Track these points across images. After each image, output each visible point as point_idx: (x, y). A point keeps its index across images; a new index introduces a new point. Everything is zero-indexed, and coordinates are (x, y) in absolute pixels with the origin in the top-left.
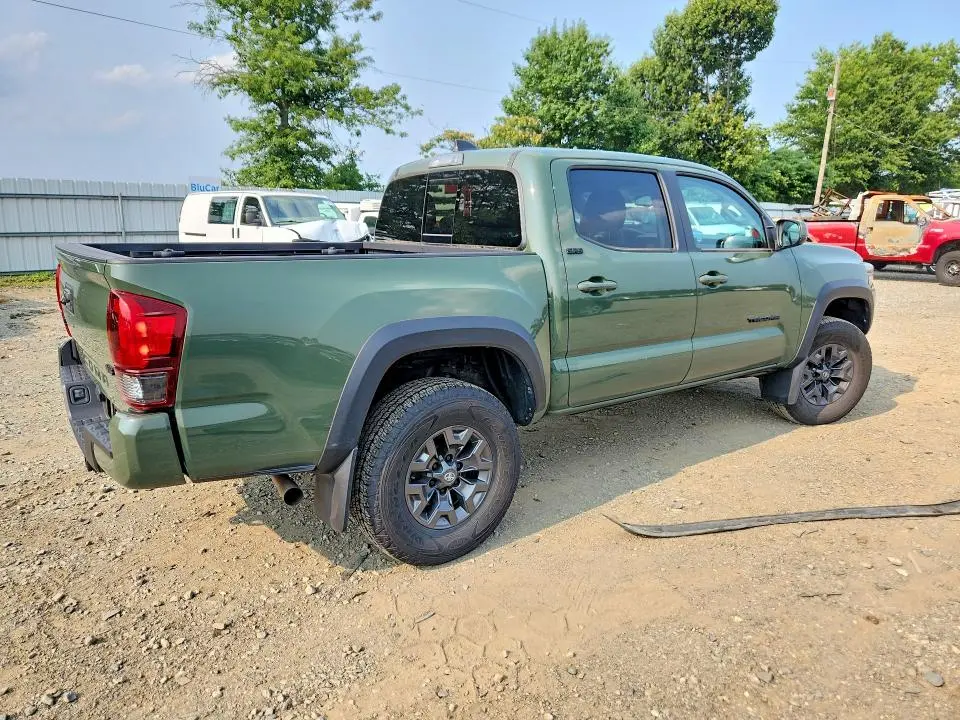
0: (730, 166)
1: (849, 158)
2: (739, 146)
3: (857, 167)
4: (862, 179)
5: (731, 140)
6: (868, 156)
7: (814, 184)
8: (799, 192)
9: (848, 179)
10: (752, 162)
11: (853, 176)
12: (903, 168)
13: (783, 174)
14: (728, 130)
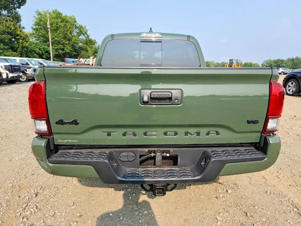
0: (22, 46)
1: (56, 46)
2: (24, 39)
3: (59, 49)
4: (61, 53)
5: (21, 36)
6: (61, 46)
7: (49, 54)
8: (46, 56)
9: (57, 53)
10: (30, 45)
11: (58, 52)
12: (71, 51)
13: (39, 50)
14: (19, 33)
